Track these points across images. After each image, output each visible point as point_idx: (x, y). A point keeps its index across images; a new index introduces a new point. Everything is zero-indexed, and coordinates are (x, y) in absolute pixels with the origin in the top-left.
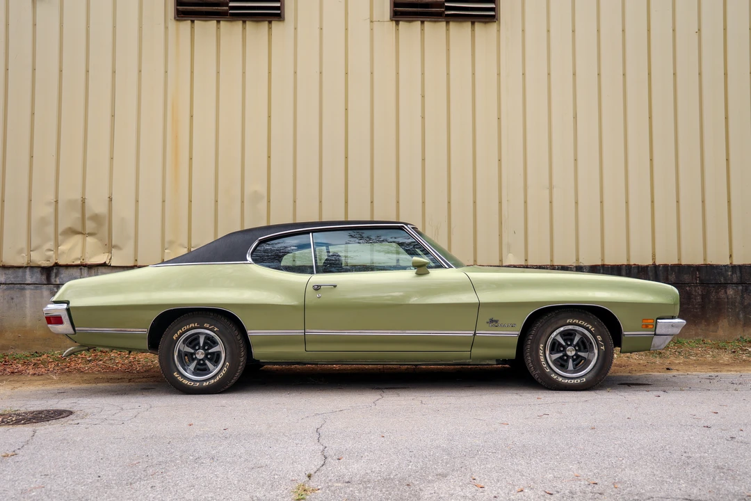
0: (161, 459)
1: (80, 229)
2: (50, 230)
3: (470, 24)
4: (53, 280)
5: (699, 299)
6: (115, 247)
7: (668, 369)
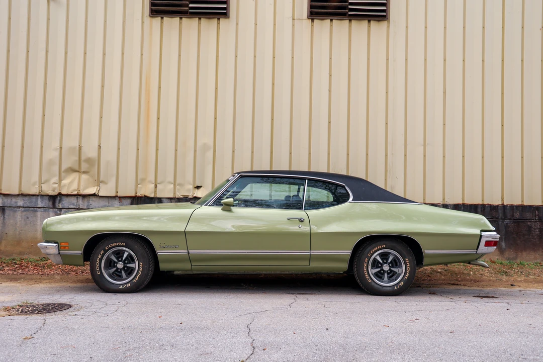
0: (135, 345)
1: (77, 168)
2: (56, 168)
3: (367, 21)
4: (57, 205)
5: (537, 232)
6: (102, 182)
7: (512, 285)
